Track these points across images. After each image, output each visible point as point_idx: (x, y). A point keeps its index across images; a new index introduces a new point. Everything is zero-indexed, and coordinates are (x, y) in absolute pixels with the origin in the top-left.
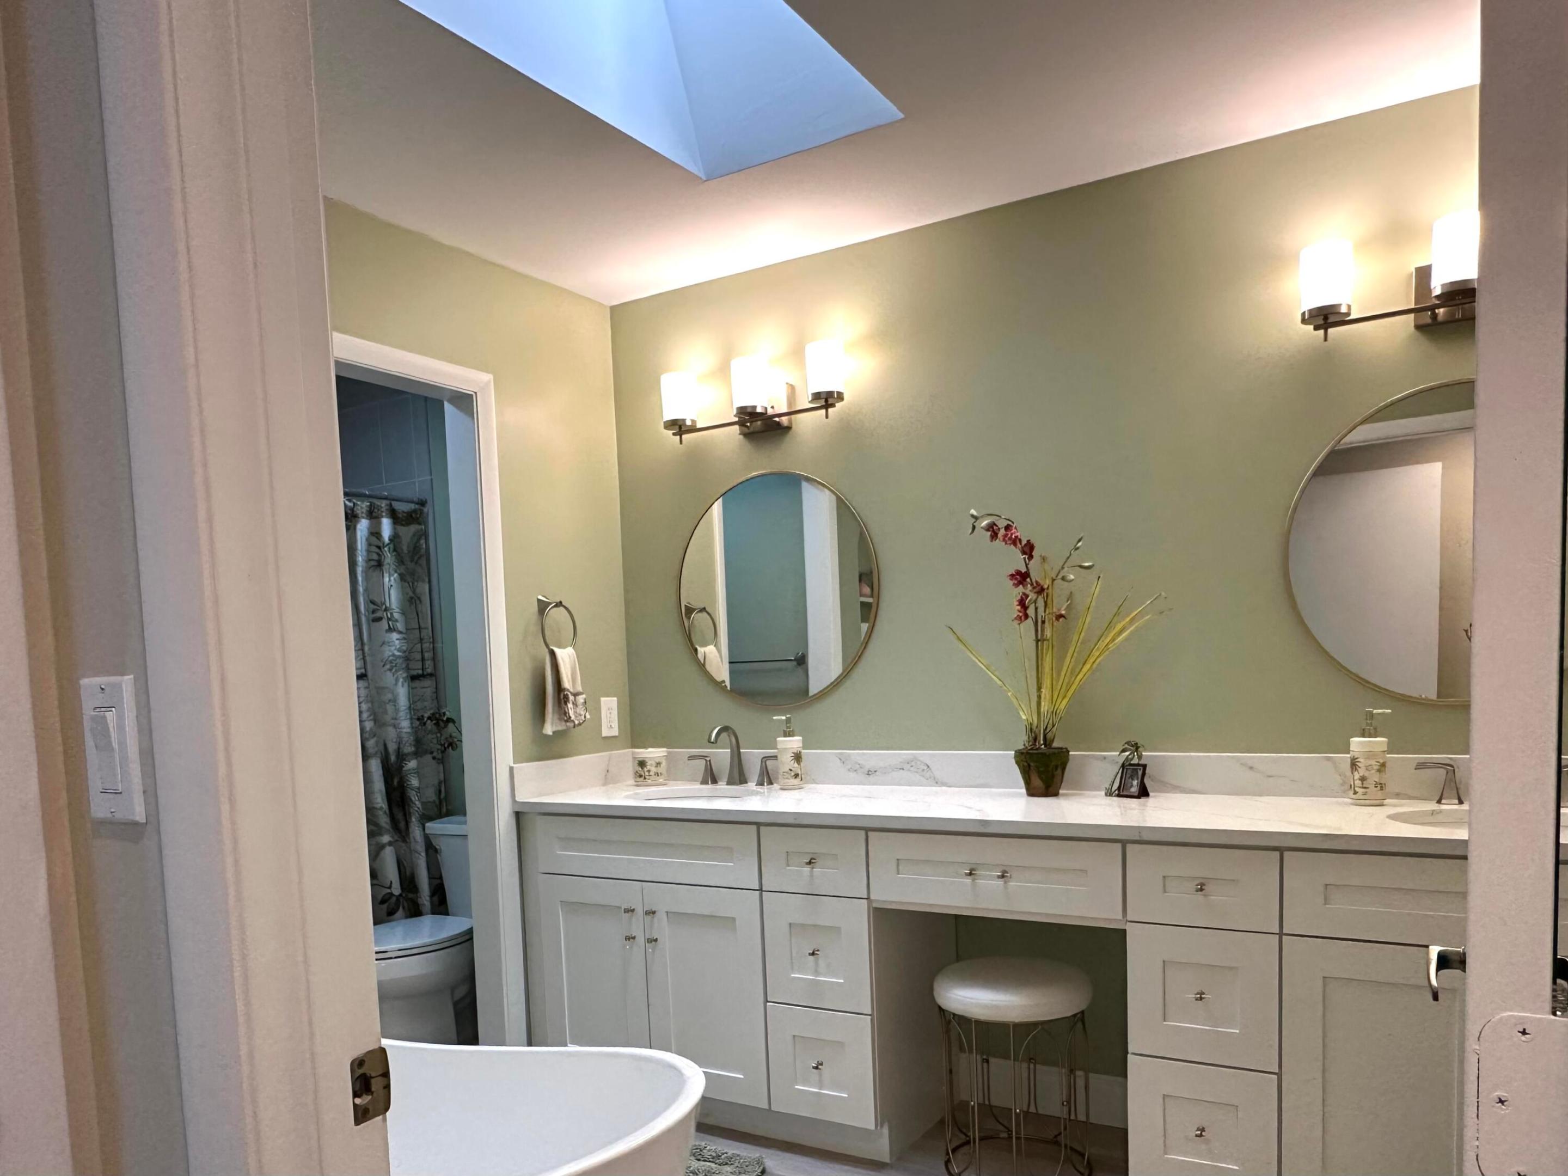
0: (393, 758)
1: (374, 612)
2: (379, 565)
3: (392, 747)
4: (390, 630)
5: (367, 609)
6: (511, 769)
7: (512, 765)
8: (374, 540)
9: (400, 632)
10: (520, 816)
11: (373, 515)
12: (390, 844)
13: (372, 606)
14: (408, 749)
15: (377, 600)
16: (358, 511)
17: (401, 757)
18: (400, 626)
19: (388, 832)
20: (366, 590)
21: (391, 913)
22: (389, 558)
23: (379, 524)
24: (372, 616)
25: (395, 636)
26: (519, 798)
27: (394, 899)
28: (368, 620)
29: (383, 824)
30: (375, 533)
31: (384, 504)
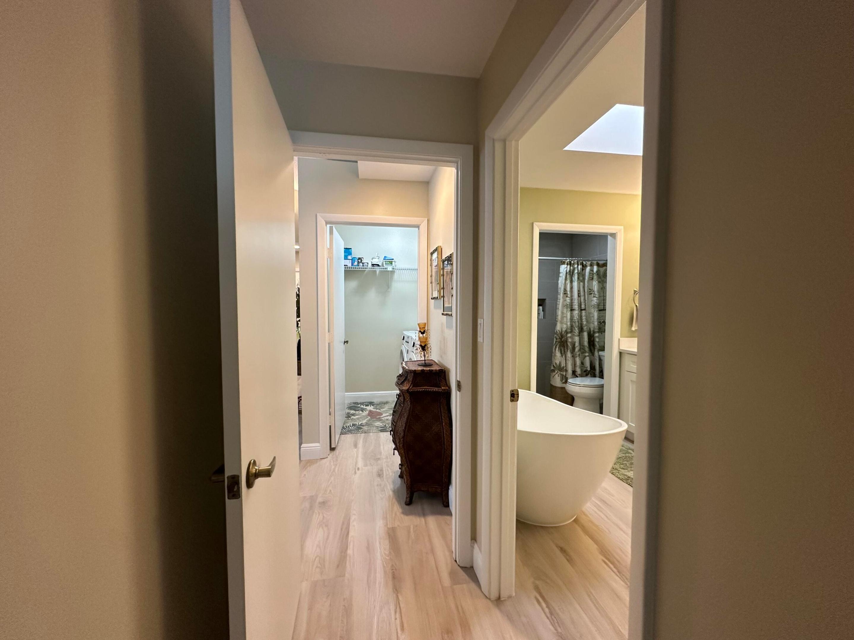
0: (592, 332)
1: (590, 292)
2: (593, 279)
3: (592, 329)
4: (594, 297)
5: (588, 292)
6: (619, 339)
7: (620, 338)
8: (592, 272)
9: (597, 298)
10: (621, 353)
11: (591, 265)
12: (588, 356)
13: (590, 290)
14: (596, 330)
15: (591, 288)
16: (587, 264)
17: (594, 332)
18: (597, 296)
19: (588, 353)
20: (588, 286)
21: (587, 375)
22: (595, 277)
23: (593, 268)
24: (589, 293)
25: (595, 298)
26: (621, 348)
27: (588, 372)
28: (588, 294)
29: (587, 351)
30: (592, 270)
31: (595, 262)
